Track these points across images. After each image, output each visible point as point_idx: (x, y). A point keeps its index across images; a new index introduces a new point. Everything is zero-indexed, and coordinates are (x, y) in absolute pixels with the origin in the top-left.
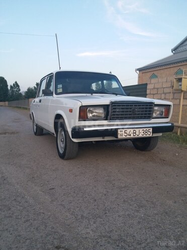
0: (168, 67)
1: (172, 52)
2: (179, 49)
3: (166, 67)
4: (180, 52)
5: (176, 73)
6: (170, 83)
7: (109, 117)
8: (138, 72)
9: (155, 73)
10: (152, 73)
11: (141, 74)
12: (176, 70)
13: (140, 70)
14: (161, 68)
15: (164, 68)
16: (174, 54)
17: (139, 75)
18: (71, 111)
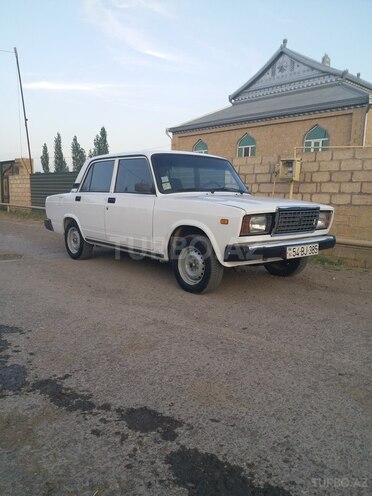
0: (227, 129)
1: (230, 100)
2: (243, 97)
3: (223, 129)
4: (243, 103)
5: (241, 142)
6: (268, 167)
7: (274, 230)
8: (171, 134)
9: (203, 138)
10: (198, 138)
11: (177, 139)
12: (239, 135)
13: (174, 131)
14: (214, 130)
15: (218, 129)
16: (234, 104)
17: (172, 140)
18: (224, 222)
